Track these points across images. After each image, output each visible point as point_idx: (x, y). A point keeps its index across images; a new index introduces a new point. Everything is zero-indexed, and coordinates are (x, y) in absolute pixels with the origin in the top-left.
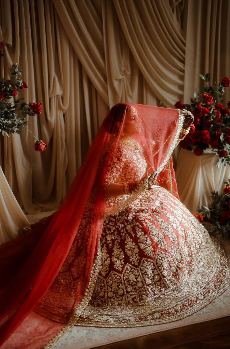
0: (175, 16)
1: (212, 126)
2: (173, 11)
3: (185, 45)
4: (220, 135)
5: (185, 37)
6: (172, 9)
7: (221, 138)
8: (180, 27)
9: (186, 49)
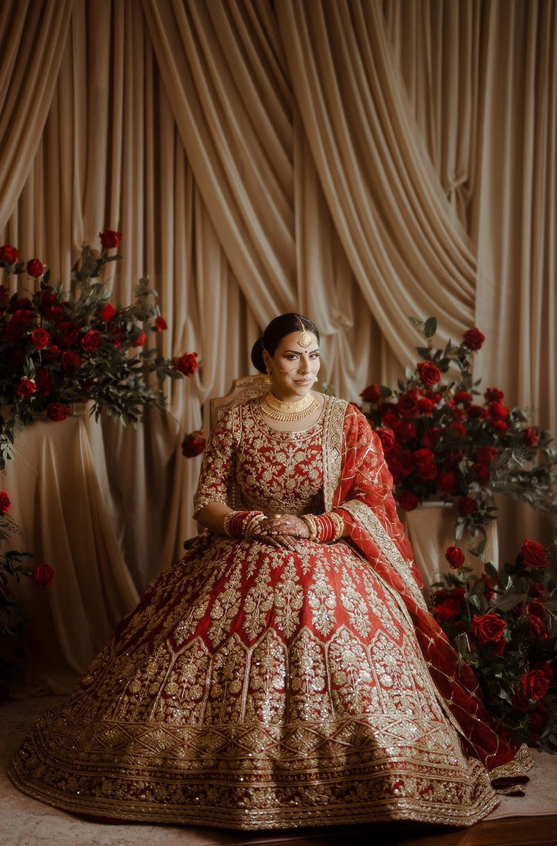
0: (452, 207)
1: (441, 439)
2: (449, 198)
3: (474, 268)
4: (460, 459)
5: (475, 252)
6: (447, 193)
7: (462, 466)
8: (464, 232)
9: (477, 277)
